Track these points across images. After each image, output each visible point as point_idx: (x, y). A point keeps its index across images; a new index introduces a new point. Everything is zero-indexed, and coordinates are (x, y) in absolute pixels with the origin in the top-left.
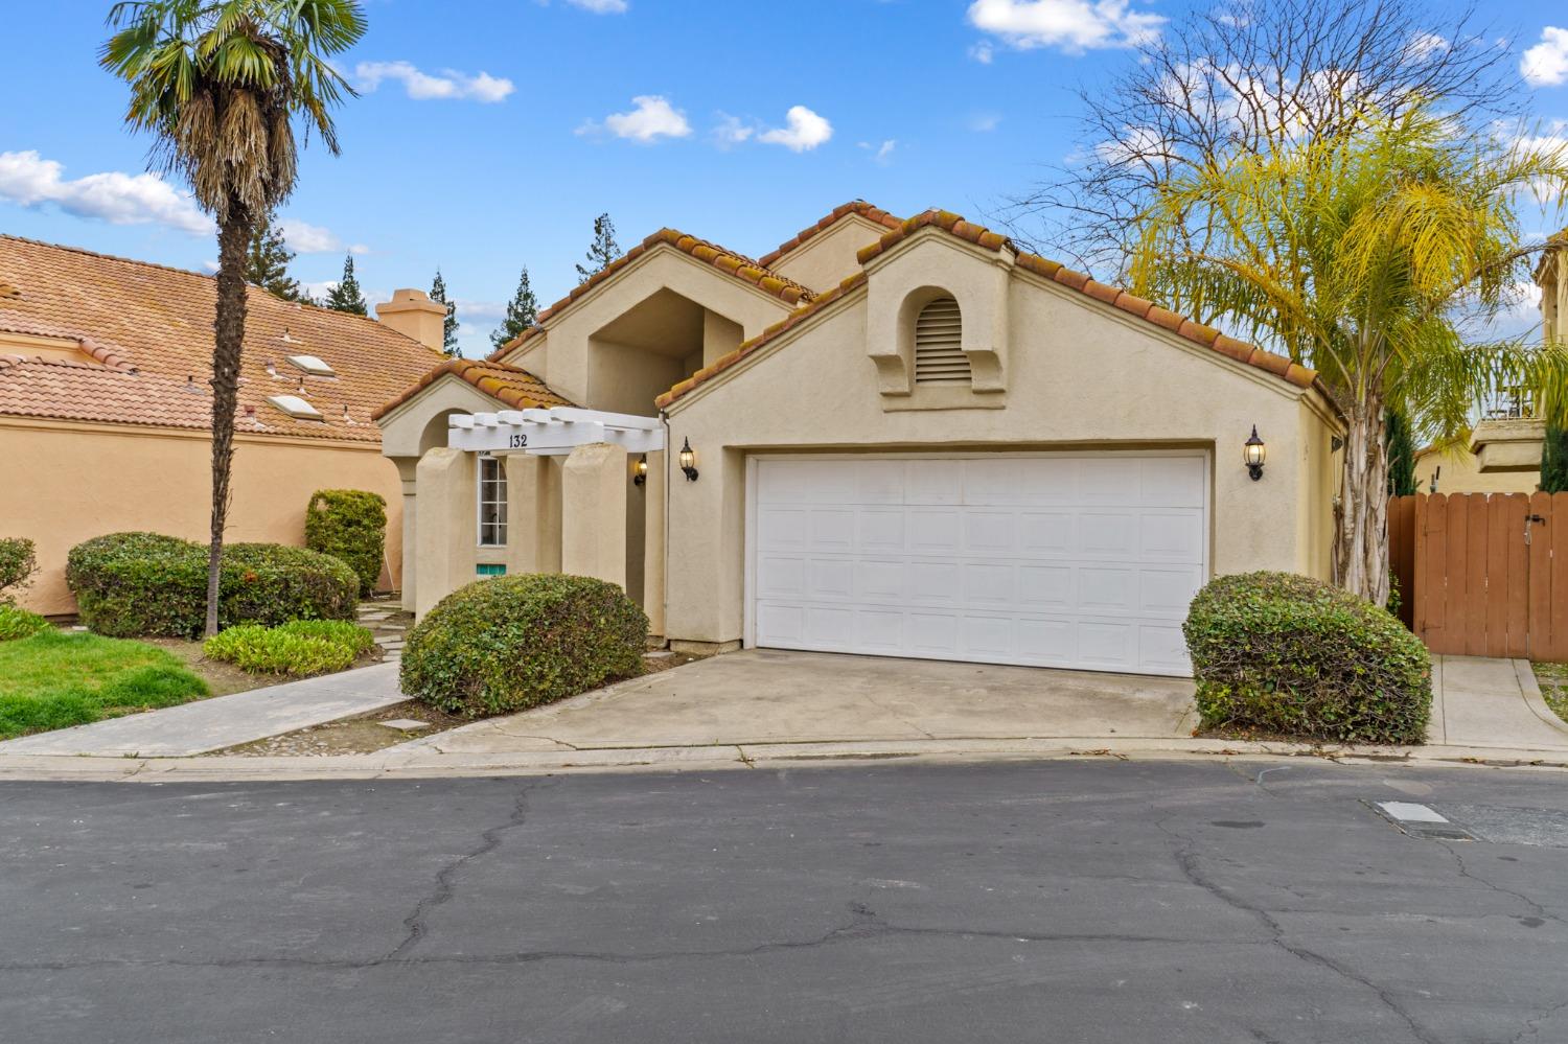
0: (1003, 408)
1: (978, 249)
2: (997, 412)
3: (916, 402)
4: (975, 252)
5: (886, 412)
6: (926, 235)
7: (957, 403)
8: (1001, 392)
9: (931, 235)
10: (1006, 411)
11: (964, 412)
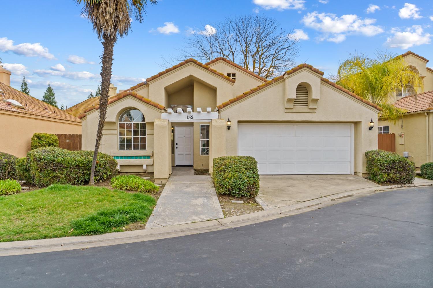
0: (315, 113)
1: (318, 74)
2: (313, 114)
3: (294, 111)
4: (317, 75)
5: (285, 113)
6: (304, 70)
7: (304, 111)
8: (315, 109)
9: (306, 69)
10: (316, 114)
11: (305, 113)
